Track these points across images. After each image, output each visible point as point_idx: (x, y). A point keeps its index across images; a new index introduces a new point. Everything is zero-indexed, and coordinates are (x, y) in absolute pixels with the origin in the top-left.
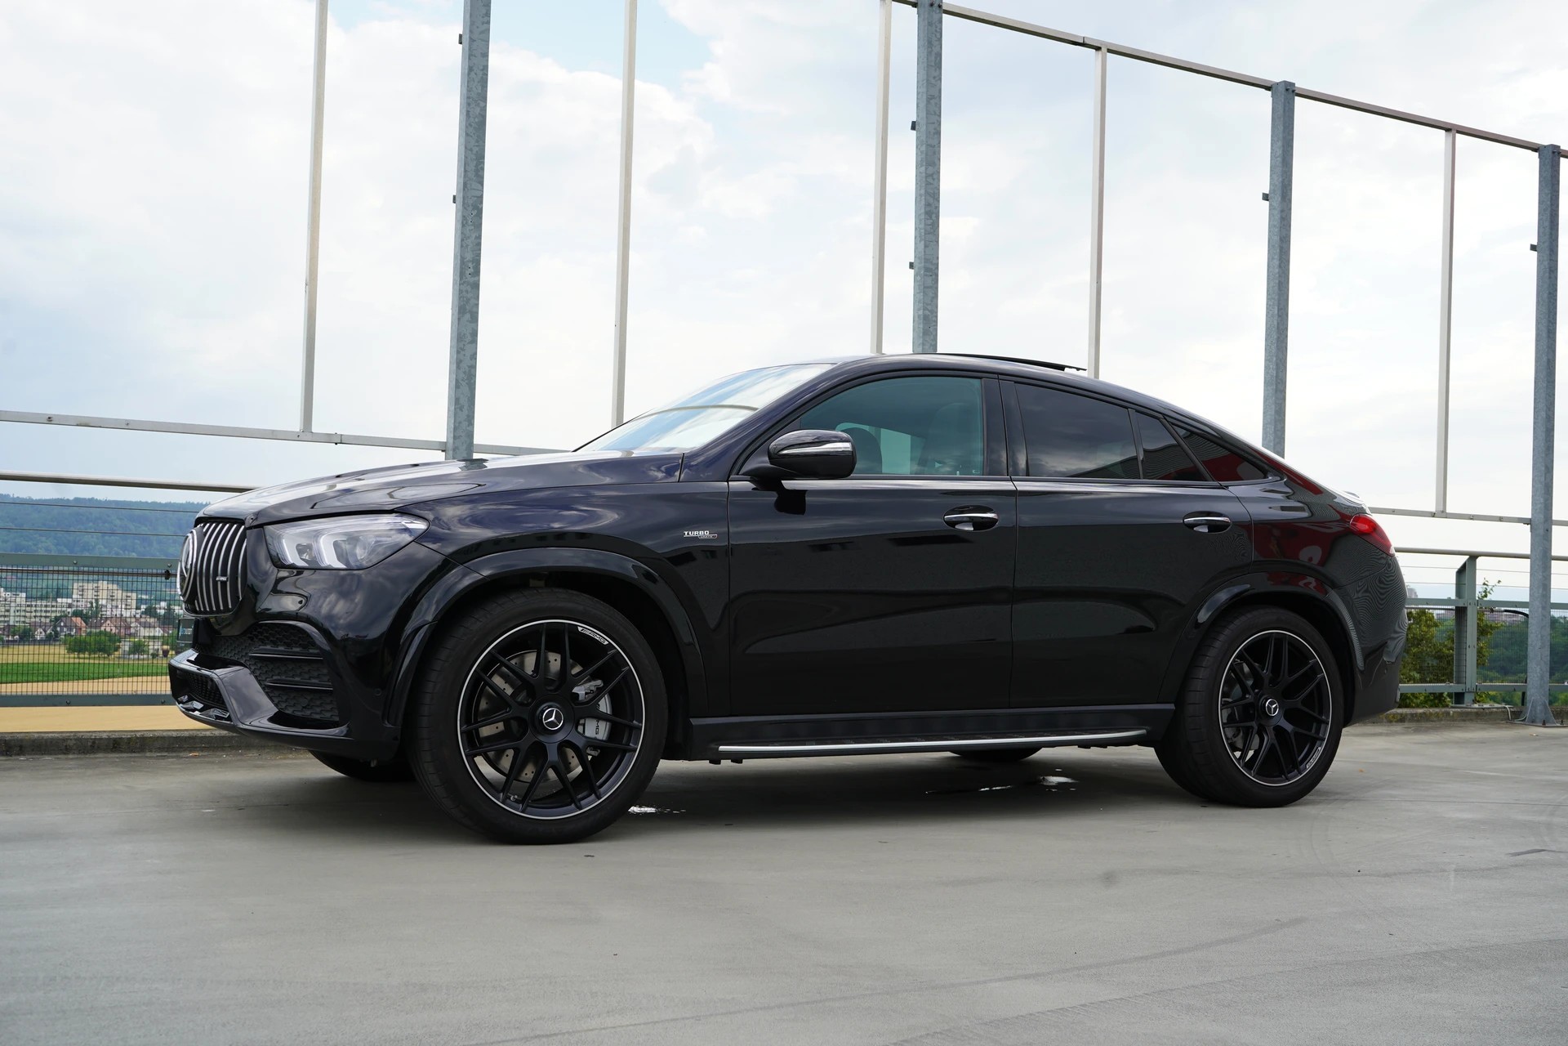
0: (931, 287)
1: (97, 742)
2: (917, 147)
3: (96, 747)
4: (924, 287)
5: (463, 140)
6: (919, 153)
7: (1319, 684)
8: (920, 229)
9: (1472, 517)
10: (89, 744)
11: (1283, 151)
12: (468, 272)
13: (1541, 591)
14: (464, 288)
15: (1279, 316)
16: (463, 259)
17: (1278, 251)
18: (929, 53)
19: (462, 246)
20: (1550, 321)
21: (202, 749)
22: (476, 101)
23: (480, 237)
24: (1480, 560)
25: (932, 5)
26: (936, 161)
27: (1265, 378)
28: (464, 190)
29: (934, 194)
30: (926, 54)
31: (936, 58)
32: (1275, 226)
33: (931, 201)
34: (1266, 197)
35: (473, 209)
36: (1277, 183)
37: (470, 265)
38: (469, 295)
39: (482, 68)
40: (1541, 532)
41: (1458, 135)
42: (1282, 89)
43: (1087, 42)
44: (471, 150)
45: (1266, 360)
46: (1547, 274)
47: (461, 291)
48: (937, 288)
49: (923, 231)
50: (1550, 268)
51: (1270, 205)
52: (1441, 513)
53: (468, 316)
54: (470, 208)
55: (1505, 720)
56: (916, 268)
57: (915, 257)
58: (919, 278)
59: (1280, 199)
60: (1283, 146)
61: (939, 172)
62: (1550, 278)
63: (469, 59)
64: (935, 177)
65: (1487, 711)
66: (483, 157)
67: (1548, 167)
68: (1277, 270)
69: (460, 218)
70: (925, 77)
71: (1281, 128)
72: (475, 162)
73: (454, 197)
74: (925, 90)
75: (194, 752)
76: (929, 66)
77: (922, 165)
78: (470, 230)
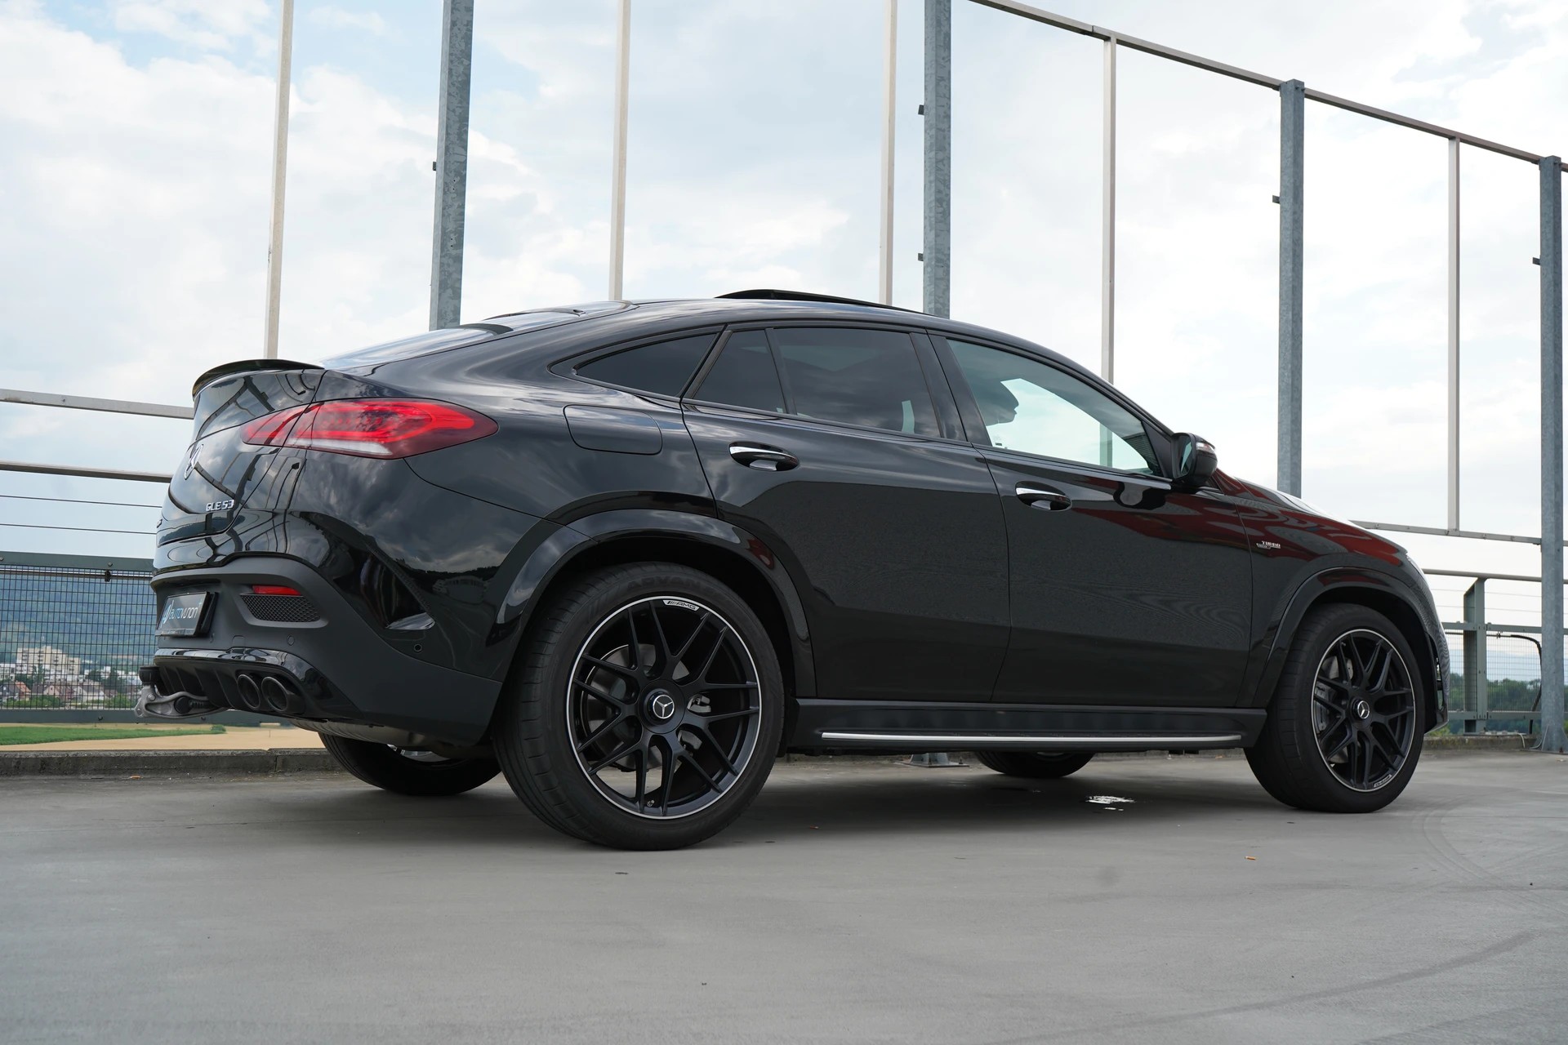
0: (942, 279)
1: (22, 762)
2: (925, 131)
3: (21, 768)
4: (936, 279)
5: (445, 101)
6: (929, 138)
8: (930, 217)
9: (1484, 536)
10: (13, 764)
11: (1294, 151)
12: (450, 244)
13: (1554, 613)
14: (445, 260)
16: (443, 229)
17: (1291, 254)
18: (938, 33)
19: (443, 215)
20: (1556, 336)
21: (145, 771)
22: (459, 59)
23: (463, 206)
24: (1488, 583)
26: (947, 146)
28: (446, 154)
29: (945, 180)
30: (935, 33)
31: (945, 38)
32: (1287, 229)
33: (942, 188)
34: (1276, 200)
35: (456, 176)
36: (1288, 184)
37: (453, 236)
38: (451, 269)
39: (465, 23)
40: (1553, 552)
41: (1462, 144)
42: (1291, 88)
43: (1096, 31)
44: (454, 111)
45: (1279, 369)
46: (1552, 288)
47: (441, 264)
48: (949, 281)
49: (933, 219)
50: (1555, 281)
51: (1281, 208)
52: (1454, 532)
53: (450, 291)
54: (453, 174)
55: (1519, 748)
56: (926, 260)
57: (925, 247)
58: (929, 269)
59: (1292, 200)
60: (1294, 146)
61: (950, 158)
62: (1555, 291)
63: (452, 12)
64: (945, 162)
65: (1501, 738)
66: (467, 119)
67: (1550, 178)
68: (1290, 274)
69: (441, 186)
70: (934, 58)
71: (1291, 128)
72: (458, 125)
73: (435, 164)
74: (934, 71)
75: (135, 774)
76: (937, 47)
77: (931, 151)
78: (453, 198)
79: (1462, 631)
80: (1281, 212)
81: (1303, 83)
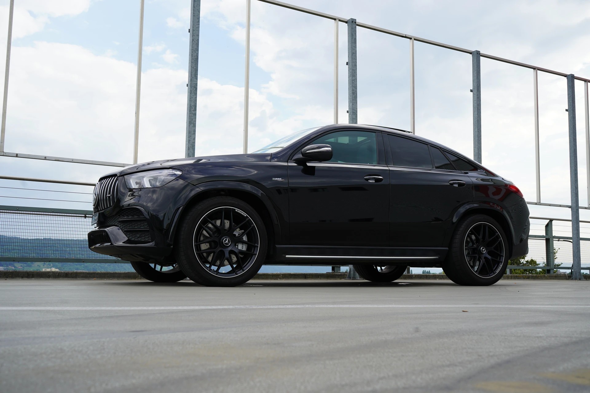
0: (355, 119)
1: (60, 274)
2: (348, 70)
4: (353, 119)
5: (190, 65)
6: (349, 73)
7: (499, 242)
8: (350, 99)
9: (550, 205)
10: (57, 274)
11: (477, 75)
12: (192, 110)
13: (576, 231)
14: (191, 115)
15: (478, 132)
16: (190, 105)
17: (477, 109)
18: (352, 38)
19: (190, 101)
20: (574, 136)
21: (97, 277)
22: (195, 51)
23: (196, 98)
24: (554, 222)
25: (352, 22)
26: (356, 75)
27: (474, 154)
28: (191, 81)
29: (355, 86)
30: (351, 38)
31: (354, 40)
32: (475, 100)
33: (354, 89)
34: (471, 91)
36: (475, 86)
37: (193, 107)
38: (193, 118)
39: (197, 40)
40: (575, 210)
41: (538, 71)
42: (475, 53)
43: (407, 36)
44: (193, 68)
45: (474, 148)
46: (572, 119)
47: (190, 116)
48: (357, 119)
49: (351, 99)
50: (573, 117)
51: (473, 93)
52: (539, 203)
53: (192, 125)
54: (193, 88)
55: (566, 279)
56: (349, 113)
57: (349, 108)
58: (350, 116)
59: (476, 91)
60: (477, 73)
61: (357, 79)
62: (573, 120)
63: (192, 36)
64: (355, 80)
65: (559, 275)
66: (197, 70)
67: (570, 82)
68: (476, 116)
69: (189, 91)
70: (351, 46)
71: (476, 66)
72: (194, 72)
73: (187, 85)
74: (351, 51)
75: (95, 278)
76: (352, 43)
77: (350, 77)
78: (193, 95)
79: (545, 239)
80: (473, 95)
81: (480, 51)
